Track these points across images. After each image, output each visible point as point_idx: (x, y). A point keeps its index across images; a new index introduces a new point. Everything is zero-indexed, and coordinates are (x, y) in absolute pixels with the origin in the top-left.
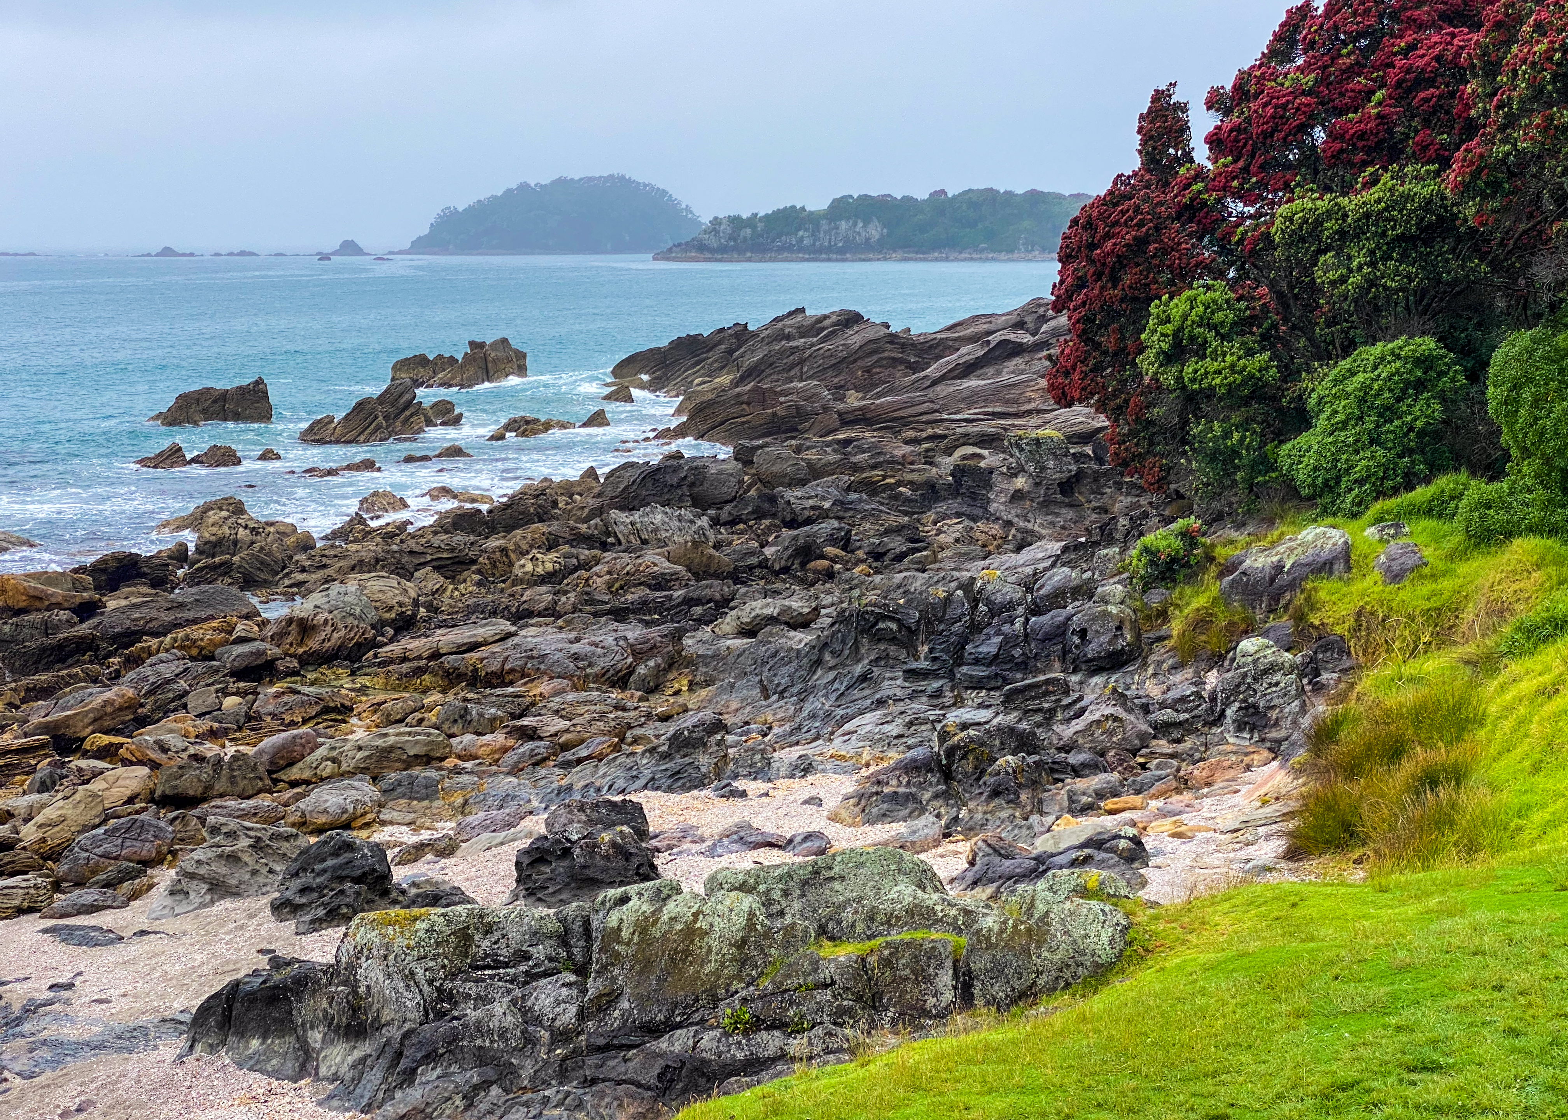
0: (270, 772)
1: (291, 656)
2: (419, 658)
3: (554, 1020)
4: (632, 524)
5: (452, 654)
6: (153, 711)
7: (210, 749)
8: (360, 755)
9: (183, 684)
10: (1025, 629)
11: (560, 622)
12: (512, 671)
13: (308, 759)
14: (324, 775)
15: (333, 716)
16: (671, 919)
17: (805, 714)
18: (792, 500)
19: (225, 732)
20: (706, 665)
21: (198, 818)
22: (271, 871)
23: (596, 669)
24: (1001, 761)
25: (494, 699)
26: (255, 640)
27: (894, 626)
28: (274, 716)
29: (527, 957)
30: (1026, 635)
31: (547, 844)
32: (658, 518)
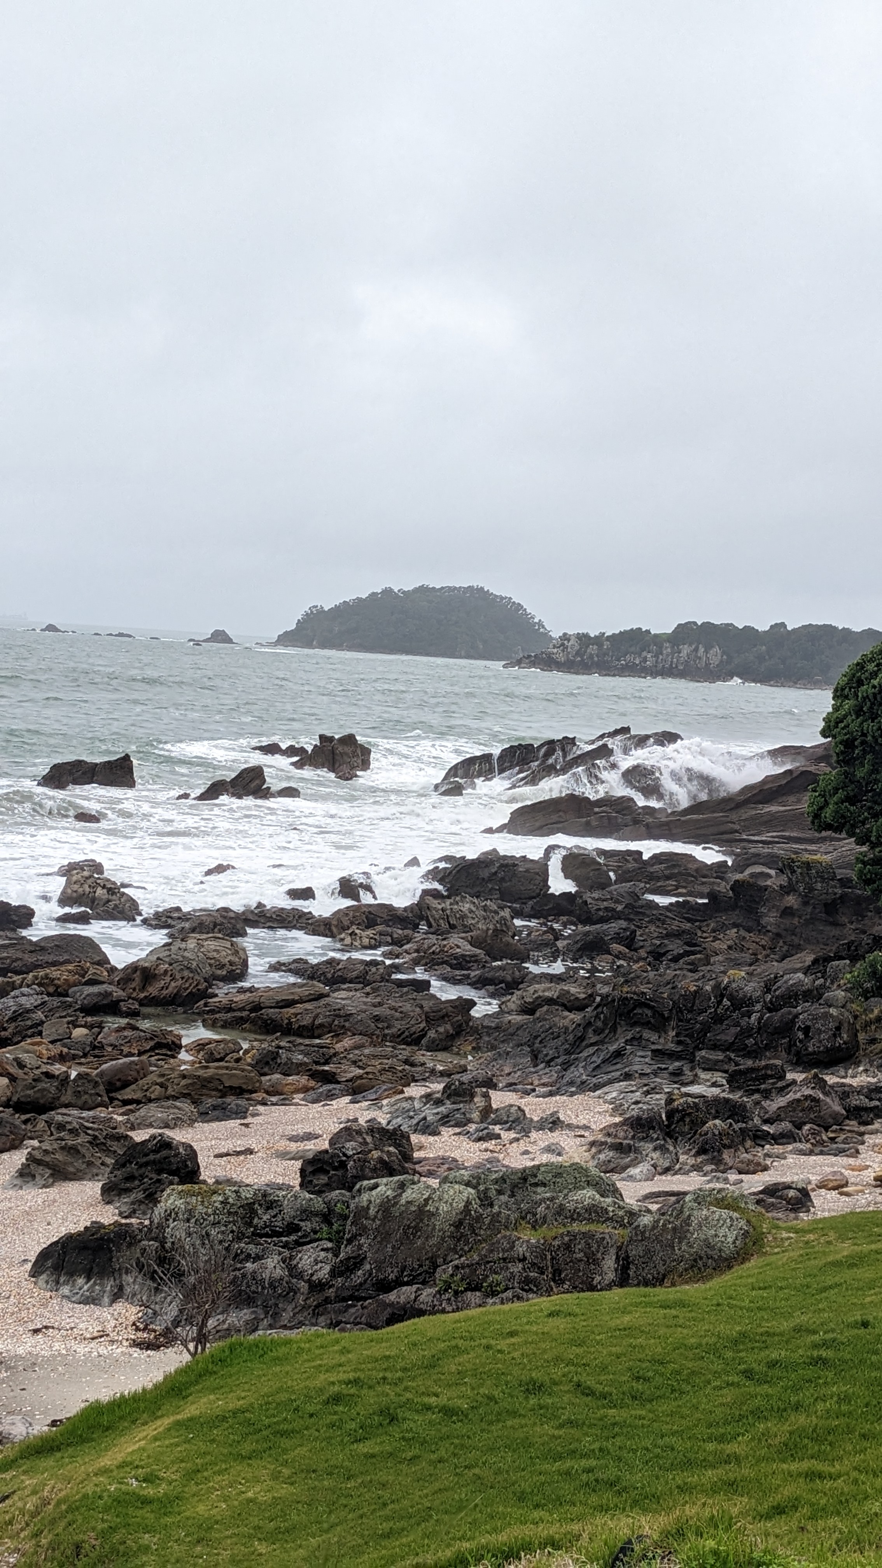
0: (108, 1091)
1: (133, 999)
2: (242, 1009)
3: (312, 1275)
4: (443, 910)
5: (271, 1007)
6: (14, 1034)
7: (58, 1068)
8: (184, 1082)
9: (40, 1015)
10: (759, 1023)
11: (368, 989)
12: (321, 1025)
13: (141, 1082)
14: (153, 1097)
15: (164, 1051)
16: (408, 1202)
17: (565, 1081)
18: (589, 901)
19: (74, 1057)
20: (489, 1035)
21: (46, 1122)
22: (103, 1164)
23: (394, 1030)
24: (710, 1123)
25: (302, 1048)
26: (103, 983)
27: (649, 1013)
28: (114, 1046)
29: (297, 1229)
30: (759, 1028)
31: (326, 1157)
32: (466, 907)
